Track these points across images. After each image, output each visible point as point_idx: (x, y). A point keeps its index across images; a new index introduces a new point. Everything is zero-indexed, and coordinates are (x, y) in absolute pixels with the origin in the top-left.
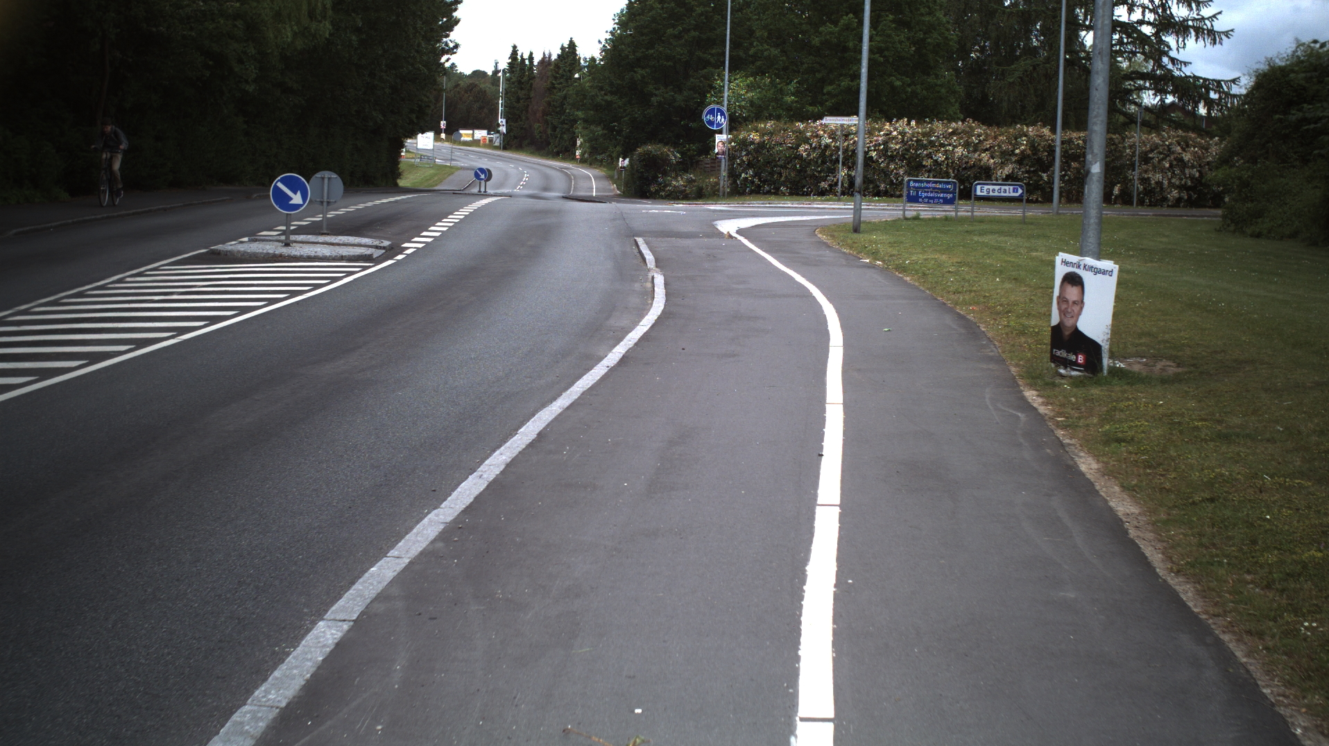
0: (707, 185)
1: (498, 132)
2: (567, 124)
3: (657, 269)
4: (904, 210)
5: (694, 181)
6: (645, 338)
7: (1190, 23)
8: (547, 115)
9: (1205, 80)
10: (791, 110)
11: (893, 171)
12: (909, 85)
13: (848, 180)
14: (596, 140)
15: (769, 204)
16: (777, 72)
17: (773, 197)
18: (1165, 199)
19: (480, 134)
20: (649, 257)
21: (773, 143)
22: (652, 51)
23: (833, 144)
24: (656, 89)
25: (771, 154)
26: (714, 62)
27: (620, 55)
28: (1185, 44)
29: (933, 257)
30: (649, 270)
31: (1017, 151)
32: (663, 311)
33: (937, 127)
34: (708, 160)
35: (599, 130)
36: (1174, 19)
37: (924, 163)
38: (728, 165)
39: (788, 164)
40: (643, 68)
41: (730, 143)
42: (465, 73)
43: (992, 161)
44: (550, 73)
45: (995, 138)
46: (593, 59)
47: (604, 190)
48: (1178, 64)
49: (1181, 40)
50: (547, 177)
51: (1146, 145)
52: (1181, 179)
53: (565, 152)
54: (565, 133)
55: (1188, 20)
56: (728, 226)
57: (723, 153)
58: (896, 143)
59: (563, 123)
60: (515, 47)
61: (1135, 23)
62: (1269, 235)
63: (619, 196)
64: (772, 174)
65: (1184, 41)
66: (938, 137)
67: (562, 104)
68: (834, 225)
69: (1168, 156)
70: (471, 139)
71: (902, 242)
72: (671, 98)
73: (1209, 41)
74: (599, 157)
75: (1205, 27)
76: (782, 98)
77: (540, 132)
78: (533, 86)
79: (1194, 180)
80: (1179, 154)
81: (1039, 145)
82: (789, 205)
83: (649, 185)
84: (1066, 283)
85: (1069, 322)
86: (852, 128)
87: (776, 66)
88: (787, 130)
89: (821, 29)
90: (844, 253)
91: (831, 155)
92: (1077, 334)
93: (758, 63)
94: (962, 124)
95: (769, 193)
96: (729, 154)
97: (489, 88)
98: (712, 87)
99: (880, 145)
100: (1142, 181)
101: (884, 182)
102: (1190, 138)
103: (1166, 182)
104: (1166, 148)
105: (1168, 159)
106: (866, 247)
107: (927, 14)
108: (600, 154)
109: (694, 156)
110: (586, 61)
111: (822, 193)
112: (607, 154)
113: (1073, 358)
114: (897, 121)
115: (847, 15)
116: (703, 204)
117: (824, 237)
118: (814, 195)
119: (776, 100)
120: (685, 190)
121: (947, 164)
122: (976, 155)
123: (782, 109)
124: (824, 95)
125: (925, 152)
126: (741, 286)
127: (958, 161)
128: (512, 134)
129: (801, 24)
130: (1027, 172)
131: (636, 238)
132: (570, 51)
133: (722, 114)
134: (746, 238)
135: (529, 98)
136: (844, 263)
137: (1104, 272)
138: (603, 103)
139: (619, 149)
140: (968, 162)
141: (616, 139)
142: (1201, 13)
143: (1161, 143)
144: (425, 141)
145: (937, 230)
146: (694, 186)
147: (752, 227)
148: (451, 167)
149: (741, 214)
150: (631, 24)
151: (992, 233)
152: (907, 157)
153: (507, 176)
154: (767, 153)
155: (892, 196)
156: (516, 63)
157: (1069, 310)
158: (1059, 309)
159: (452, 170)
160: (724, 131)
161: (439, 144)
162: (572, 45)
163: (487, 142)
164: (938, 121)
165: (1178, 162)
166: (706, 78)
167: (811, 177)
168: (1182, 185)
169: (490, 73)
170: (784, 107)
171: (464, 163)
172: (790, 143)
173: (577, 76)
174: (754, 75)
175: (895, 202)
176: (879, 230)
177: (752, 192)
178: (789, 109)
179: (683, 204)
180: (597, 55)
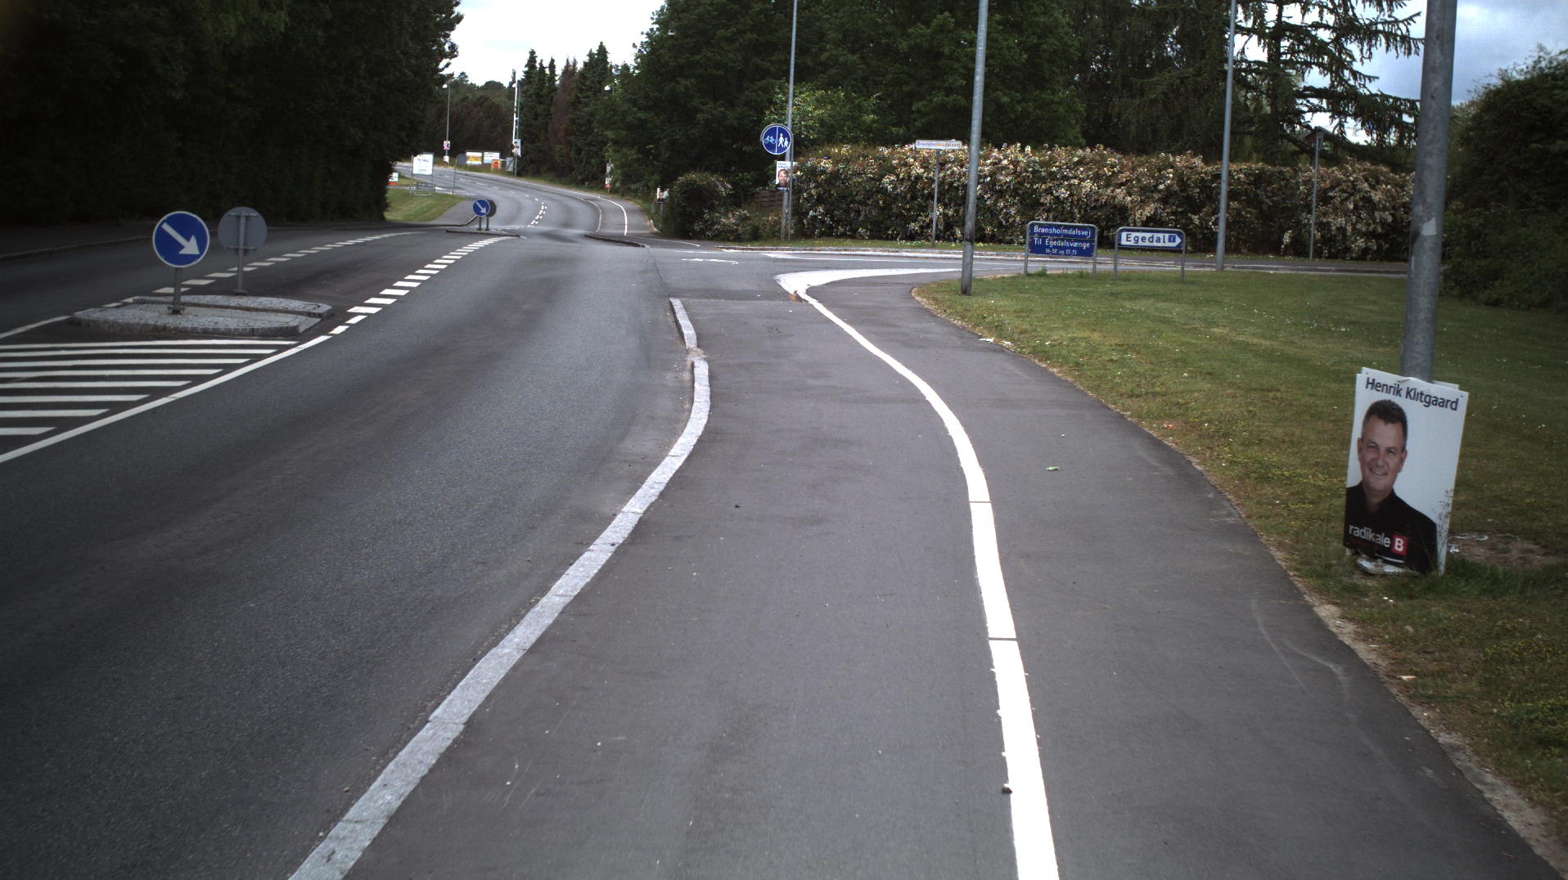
0: (764, 224)
1: (512, 155)
2: (594, 146)
3: (699, 350)
4: (1026, 262)
5: (749, 218)
6: (678, 480)
7: (1380, 27)
8: (570, 135)
9: (1396, 99)
10: (871, 132)
11: (1002, 210)
12: (1019, 102)
13: (944, 220)
14: (630, 165)
15: (845, 250)
16: (854, 83)
17: (849, 241)
18: (1348, 250)
19: (492, 157)
20: (689, 331)
21: (850, 172)
22: (699, 57)
23: (925, 175)
24: (703, 104)
25: (847, 187)
26: (775, 71)
27: (659, 61)
28: (1371, 53)
29: (1081, 335)
30: (688, 351)
31: (1161, 187)
32: (707, 427)
33: (1059, 155)
34: (766, 193)
35: (632, 154)
36: (1358, 21)
37: (1042, 200)
38: (793, 200)
39: (869, 199)
40: (687, 78)
41: (795, 172)
42: (477, 85)
43: (1129, 198)
44: (574, 85)
45: (1133, 169)
46: (626, 67)
47: (638, 227)
48: (1360, 79)
49: (1366, 47)
50: (568, 210)
51: (1325, 181)
52: (1368, 225)
53: (592, 180)
54: (592, 157)
55: (1376, 23)
56: (795, 283)
57: (786, 185)
58: (1006, 176)
59: (590, 144)
60: (532, 53)
61: (1310, 26)
62: (1512, 303)
63: (655, 235)
64: (847, 211)
65: (1369, 49)
66: (1060, 167)
67: (589, 122)
68: (935, 283)
69: (1351, 195)
70: (480, 163)
71: (1031, 311)
72: (721, 115)
73: (1403, 50)
74: (633, 186)
75: (1399, 33)
76: (861, 116)
77: (562, 156)
78: (554, 100)
79: (1386, 226)
80: (1367, 192)
81: (1189, 179)
82: (871, 253)
83: (692, 223)
84: (1374, 418)
85: (1379, 483)
86: (950, 155)
87: (854, 76)
88: (867, 156)
89: (910, 30)
90: (954, 325)
91: (923, 189)
92: (1394, 504)
93: (833, 71)
94: (1092, 151)
95: (843, 235)
96: (793, 186)
97: (505, 102)
98: (771, 102)
99: (986, 176)
100: (1320, 227)
101: (991, 225)
102: (1382, 173)
103: (1349, 229)
104: (1350, 184)
105: (1352, 198)
106: (984, 318)
107: (1042, 13)
108: (634, 183)
109: (749, 187)
110: (617, 70)
111: (911, 237)
112: (643, 183)
113: (1386, 542)
114: (1008, 147)
115: (942, 13)
116: (760, 250)
117: (923, 301)
118: (901, 239)
119: (853, 119)
120: (737, 230)
121: (1072, 202)
122: (1109, 191)
123: (861, 130)
124: (913, 112)
125: (1043, 187)
126: (820, 382)
127: (1086, 198)
128: (528, 158)
129: (884, 24)
130: (1173, 213)
131: (672, 300)
132: (599, 58)
133: (786, 135)
134: (820, 302)
135: (550, 114)
136: (958, 343)
137: (1443, 403)
138: (635, 122)
139: (656, 177)
140: (1098, 200)
141: (653, 166)
142: (1394, 14)
143: (1345, 178)
144: (423, 164)
145: (1073, 292)
146: (748, 225)
147: (827, 284)
148: (453, 197)
149: (809, 264)
150: (673, 24)
151: (1146, 296)
152: (1020, 192)
153: (520, 208)
154: (841, 185)
155: (1000, 242)
156: (534, 72)
157: (1380, 463)
158: (1362, 460)
159: (454, 200)
160: (788, 156)
161: (441, 168)
162: (602, 51)
163: (499, 166)
164: (1060, 147)
165: (1364, 203)
166: (765, 90)
167: (897, 217)
168: (1370, 232)
169: (506, 85)
170: (863, 128)
171: (469, 191)
172: (871, 173)
173: (607, 88)
174: (826, 87)
175: (1005, 250)
176: (996, 290)
177: (822, 235)
178: (869, 130)
179: (735, 249)
180: (631, 62)
